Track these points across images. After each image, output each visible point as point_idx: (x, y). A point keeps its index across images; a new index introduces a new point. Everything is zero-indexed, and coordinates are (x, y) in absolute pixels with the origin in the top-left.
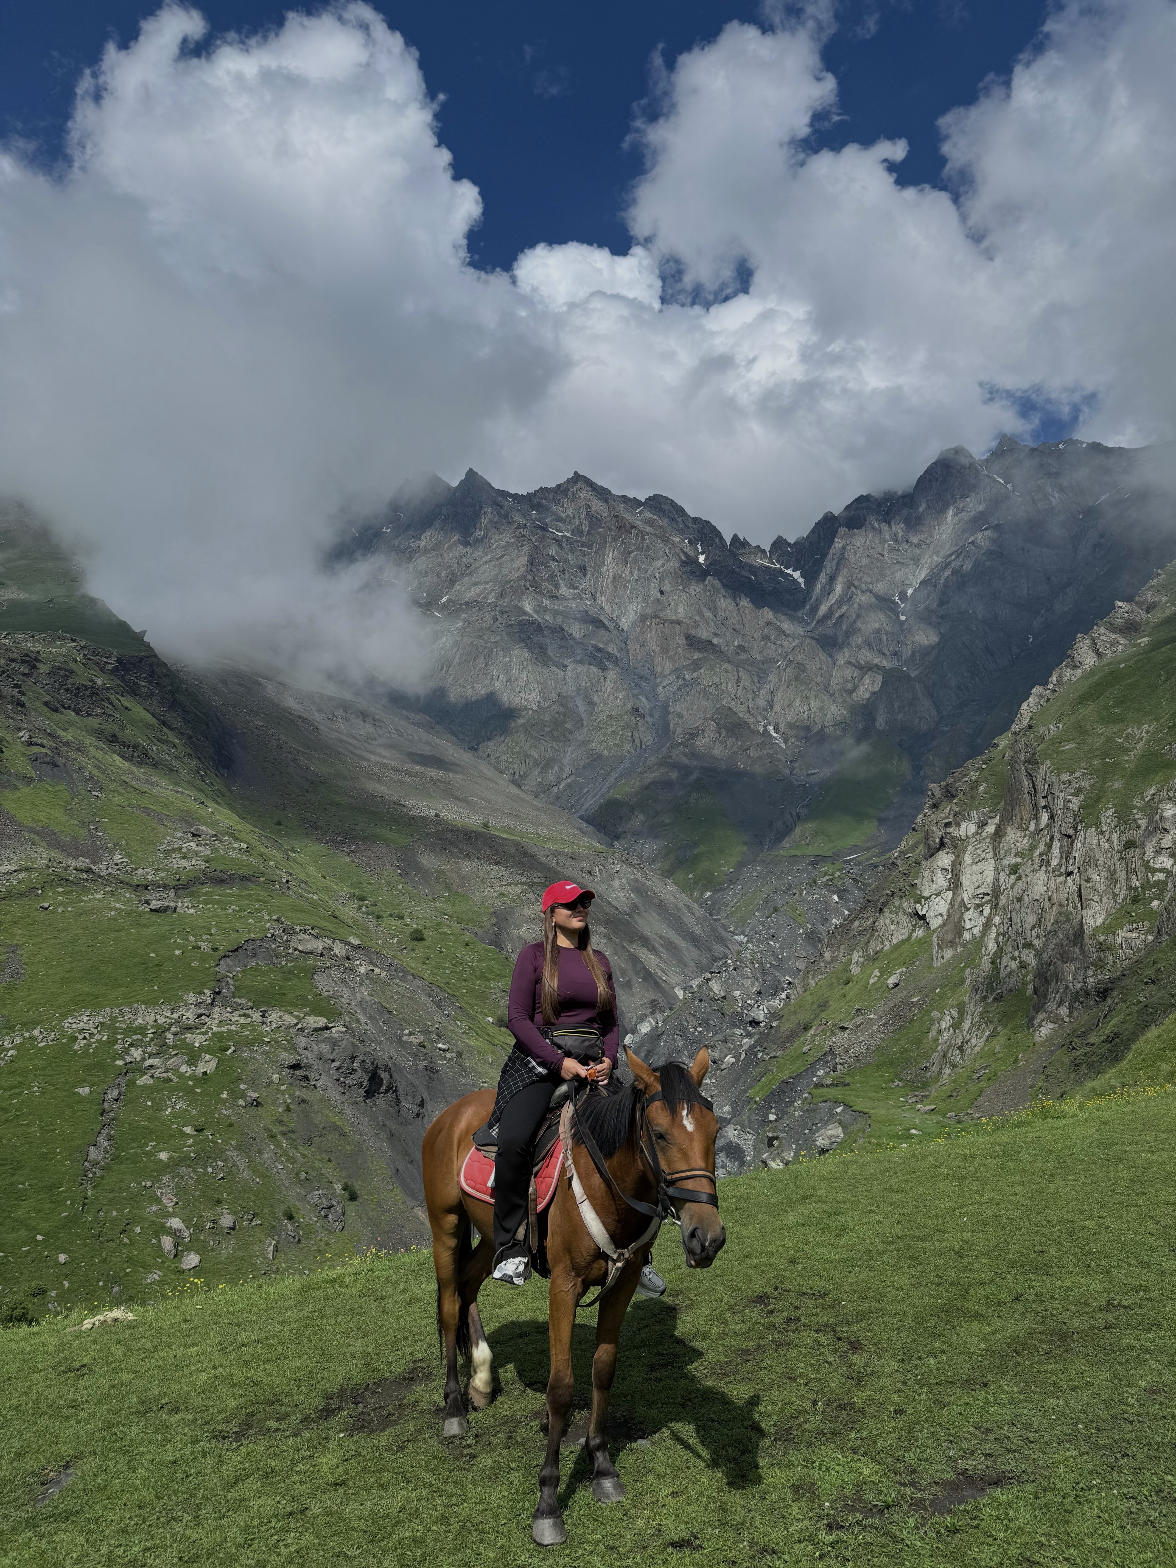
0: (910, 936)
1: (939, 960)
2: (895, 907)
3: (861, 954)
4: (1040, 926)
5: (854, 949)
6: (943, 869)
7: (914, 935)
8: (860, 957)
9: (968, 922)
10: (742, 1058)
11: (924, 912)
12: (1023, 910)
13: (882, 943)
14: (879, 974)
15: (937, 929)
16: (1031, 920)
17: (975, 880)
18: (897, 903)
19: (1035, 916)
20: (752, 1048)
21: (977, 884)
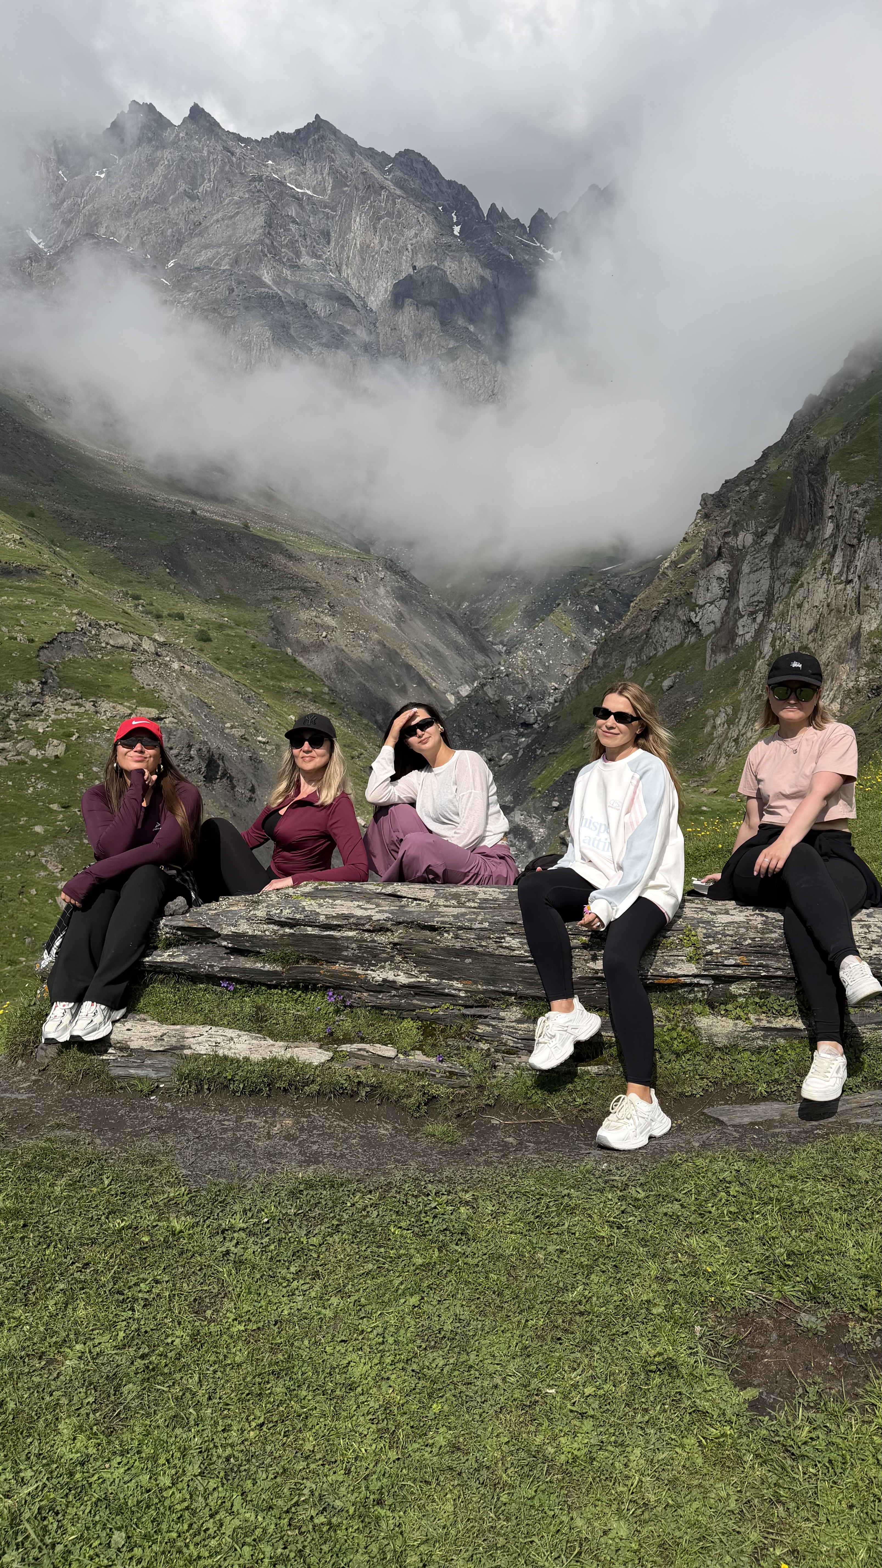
0: (682, 643)
1: (712, 663)
2: (670, 615)
3: (634, 659)
4: (816, 631)
5: (627, 655)
6: (718, 578)
7: (687, 642)
8: (633, 662)
9: (741, 628)
10: (520, 754)
11: (697, 620)
12: (803, 615)
13: (655, 649)
14: (653, 678)
15: (710, 635)
16: (809, 624)
17: (751, 588)
18: (672, 612)
19: (813, 622)
20: (529, 746)
21: (752, 593)
